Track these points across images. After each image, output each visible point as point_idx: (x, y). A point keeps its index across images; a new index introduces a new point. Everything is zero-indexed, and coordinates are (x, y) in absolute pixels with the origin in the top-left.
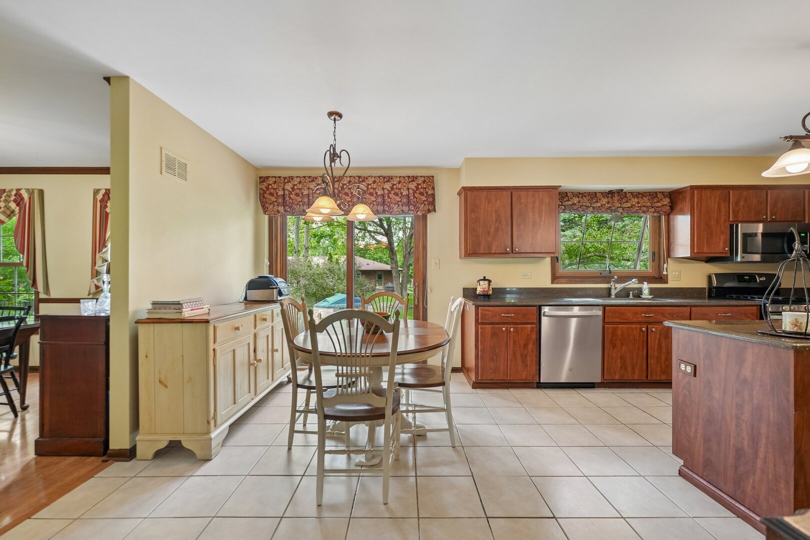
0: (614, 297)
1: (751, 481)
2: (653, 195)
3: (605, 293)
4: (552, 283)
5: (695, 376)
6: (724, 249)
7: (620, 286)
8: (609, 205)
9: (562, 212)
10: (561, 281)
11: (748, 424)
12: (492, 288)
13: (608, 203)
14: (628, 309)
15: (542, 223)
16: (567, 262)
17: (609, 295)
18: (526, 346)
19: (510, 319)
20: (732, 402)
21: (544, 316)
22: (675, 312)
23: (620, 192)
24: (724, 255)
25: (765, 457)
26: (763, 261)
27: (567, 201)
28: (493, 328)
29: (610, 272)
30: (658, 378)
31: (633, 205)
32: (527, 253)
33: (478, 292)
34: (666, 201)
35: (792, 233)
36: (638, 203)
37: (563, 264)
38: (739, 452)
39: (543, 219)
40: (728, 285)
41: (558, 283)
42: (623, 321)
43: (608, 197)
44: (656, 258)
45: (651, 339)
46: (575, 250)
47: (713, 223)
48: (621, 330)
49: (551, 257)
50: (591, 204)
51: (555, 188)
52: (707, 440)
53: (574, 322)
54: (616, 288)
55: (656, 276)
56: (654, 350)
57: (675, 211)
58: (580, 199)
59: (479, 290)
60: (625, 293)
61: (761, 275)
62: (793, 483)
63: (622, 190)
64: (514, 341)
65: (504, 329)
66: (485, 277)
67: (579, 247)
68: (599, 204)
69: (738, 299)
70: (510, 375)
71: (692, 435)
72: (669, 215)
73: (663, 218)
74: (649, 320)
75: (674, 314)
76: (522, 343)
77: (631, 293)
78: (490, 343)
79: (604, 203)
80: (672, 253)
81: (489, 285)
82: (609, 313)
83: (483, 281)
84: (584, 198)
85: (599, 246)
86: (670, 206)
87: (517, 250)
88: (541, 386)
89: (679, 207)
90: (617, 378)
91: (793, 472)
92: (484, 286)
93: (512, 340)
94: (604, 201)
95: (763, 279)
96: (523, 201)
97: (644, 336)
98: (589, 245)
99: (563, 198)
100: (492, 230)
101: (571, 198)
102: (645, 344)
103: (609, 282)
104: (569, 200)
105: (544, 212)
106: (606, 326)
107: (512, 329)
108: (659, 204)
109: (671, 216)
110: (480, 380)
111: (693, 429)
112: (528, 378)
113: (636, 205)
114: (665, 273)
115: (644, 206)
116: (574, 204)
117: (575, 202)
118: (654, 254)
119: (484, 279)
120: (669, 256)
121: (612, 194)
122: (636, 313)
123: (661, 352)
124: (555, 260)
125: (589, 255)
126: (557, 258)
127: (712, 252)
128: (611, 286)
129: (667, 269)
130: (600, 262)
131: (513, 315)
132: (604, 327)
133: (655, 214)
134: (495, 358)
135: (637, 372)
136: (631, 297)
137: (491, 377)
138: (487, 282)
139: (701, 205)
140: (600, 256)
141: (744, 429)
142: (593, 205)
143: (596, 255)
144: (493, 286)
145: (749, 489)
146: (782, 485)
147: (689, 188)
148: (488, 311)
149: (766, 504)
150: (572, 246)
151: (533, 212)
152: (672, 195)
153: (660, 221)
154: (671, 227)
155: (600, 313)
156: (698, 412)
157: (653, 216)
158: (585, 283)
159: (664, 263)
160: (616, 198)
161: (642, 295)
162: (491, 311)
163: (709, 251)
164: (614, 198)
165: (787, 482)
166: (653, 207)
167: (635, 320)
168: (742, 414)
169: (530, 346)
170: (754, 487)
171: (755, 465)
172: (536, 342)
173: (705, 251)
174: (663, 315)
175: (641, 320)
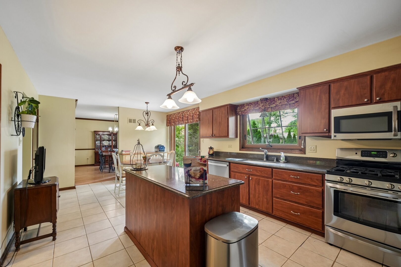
0: (265, 160)
2: (291, 96)
4: (240, 150)
6: (324, 130)
13: (263, 106)
22: (262, 170)
29: (271, 145)
30: (254, 207)
32: (217, 136)
41: (242, 151)
42: (238, 171)
45: (251, 184)
51: (227, 105)
56: (252, 190)
74: (249, 173)
75: (262, 171)
82: (232, 166)
96: (216, 113)
105: (223, 117)
106: (231, 173)
108: (294, 102)
114: (302, 147)
115: (284, 105)
119: (211, 147)
122: (243, 168)
123: (256, 192)
127: (315, 132)
135: (244, 200)
136: (275, 161)
151: (219, 118)
158: (254, 151)
163: (312, 132)
166: (289, 104)
167: (243, 172)
174: (256, 170)
175: (245, 172)
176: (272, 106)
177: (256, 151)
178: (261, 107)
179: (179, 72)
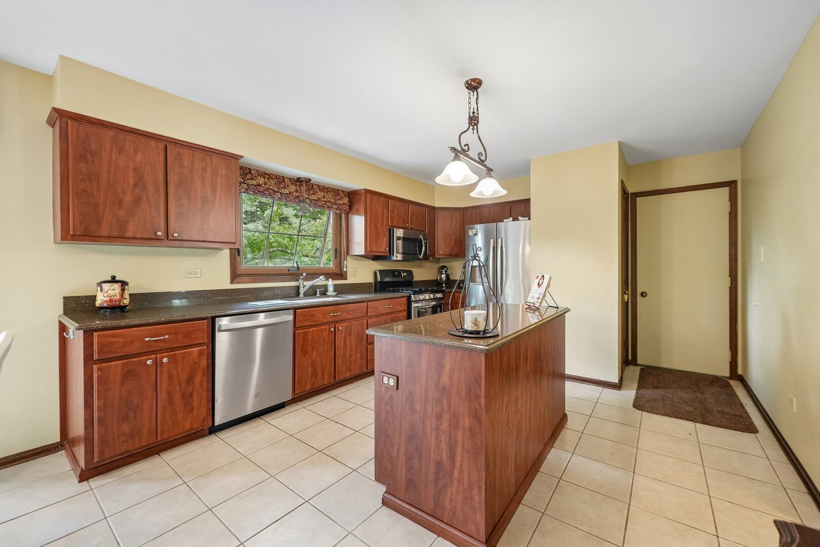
0: (302, 296)
1: (449, 494)
2: (336, 192)
3: (293, 292)
4: (232, 282)
5: (397, 389)
6: (386, 249)
7: (308, 284)
8: (297, 194)
9: (244, 193)
10: (243, 280)
11: (447, 434)
12: (130, 295)
13: (296, 191)
14: (318, 310)
15: (217, 201)
16: (249, 256)
17: (298, 294)
18: (190, 380)
19: (161, 344)
20: (432, 413)
21: (220, 331)
22: (356, 308)
23: (308, 181)
24: (385, 254)
25: (461, 466)
26: (404, 260)
27: (250, 179)
28: (126, 364)
29: (298, 268)
30: (344, 378)
31: (319, 199)
32: (194, 241)
33: (98, 303)
34: (346, 200)
35: (421, 239)
36: (324, 197)
37: (246, 258)
38: (439, 463)
39: (218, 196)
40: (387, 279)
41: (239, 283)
42: (314, 324)
43: (296, 185)
44: (338, 255)
45: (338, 339)
46: (258, 244)
47: (379, 225)
48: (312, 333)
49: (231, 249)
50: (279, 189)
51: (236, 157)
52: (409, 459)
53: (260, 333)
54: (304, 286)
55: (338, 273)
56: (341, 349)
57: (352, 211)
58: (266, 180)
59: (101, 299)
60: (312, 292)
61: (404, 271)
62: (484, 487)
63: (310, 180)
64: (170, 378)
65: (149, 362)
66: (114, 277)
67: (262, 241)
68: (287, 191)
69: (394, 291)
70: (162, 432)
71: (394, 455)
72: (348, 214)
73: (343, 216)
74: (336, 319)
75: (356, 310)
76: (184, 377)
77: (318, 290)
78: (120, 391)
79: (292, 191)
80: (350, 250)
81: (123, 290)
82: (300, 317)
83: (110, 284)
84: (271, 180)
85: (282, 241)
86: (349, 205)
87: (176, 235)
88: (214, 430)
89: (356, 207)
90: (308, 388)
91: (484, 476)
92: (111, 292)
93: (165, 376)
94: (293, 188)
95: (405, 274)
96: (186, 163)
97: (332, 336)
98: (273, 240)
99: (246, 174)
100: (128, 199)
101: (256, 177)
102: (333, 345)
103: (297, 280)
104: (252, 179)
105: (219, 186)
106: (296, 332)
107: (165, 360)
108: (341, 202)
109: (350, 216)
110: (98, 462)
111: (395, 449)
112: (195, 427)
113: (322, 199)
114: (345, 270)
115: (329, 202)
116: (259, 185)
117: (261, 183)
118: (336, 250)
119: (113, 280)
120: (348, 253)
121: (300, 182)
122: (324, 313)
123: (346, 350)
124: (235, 254)
125: (272, 249)
126: (238, 250)
127: (379, 251)
128: (300, 284)
129: (346, 266)
130: (282, 257)
131: (167, 337)
132: (295, 332)
133: (338, 212)
134: (131, 414)
135: (326, 376)
136: (318, 295)
137: (123, 450)
138: (120, 284)
139: (371, 208)
140: (282, 252)
141: (443, 440)
142: (280, 191)
143: (278, 250)
144: (131, 289)
145: (447, 503)
146: (475, 492)
147: (364, 191)
148: (114, 336)
149: (462, 514)
150: (255, 240)
151: (202, 182)
152: (350, 196)
153: (341, 219)
154: (350, 225)
155: (291, 318)
156: (401, 429)
157: (336, 213)
158: (272, 282)
159: (344, 260)
160: (304, 188)
161: (327, 292)
162: (121, 336)
163: (377, 250)
164: (302, 187)
165: (480, 488)
166: (336, 204)
167: (324, 321)
168: (441, 425)
169: (198, 379)
170: (451, 500)
171: (452, 476)
172: (208, 370)
173: (374, 250)
174: (347, 312)
175: (329, 319)
176: (312, 197)
177: (277, 282)
178: (293, 193)
179: (473, 127)
